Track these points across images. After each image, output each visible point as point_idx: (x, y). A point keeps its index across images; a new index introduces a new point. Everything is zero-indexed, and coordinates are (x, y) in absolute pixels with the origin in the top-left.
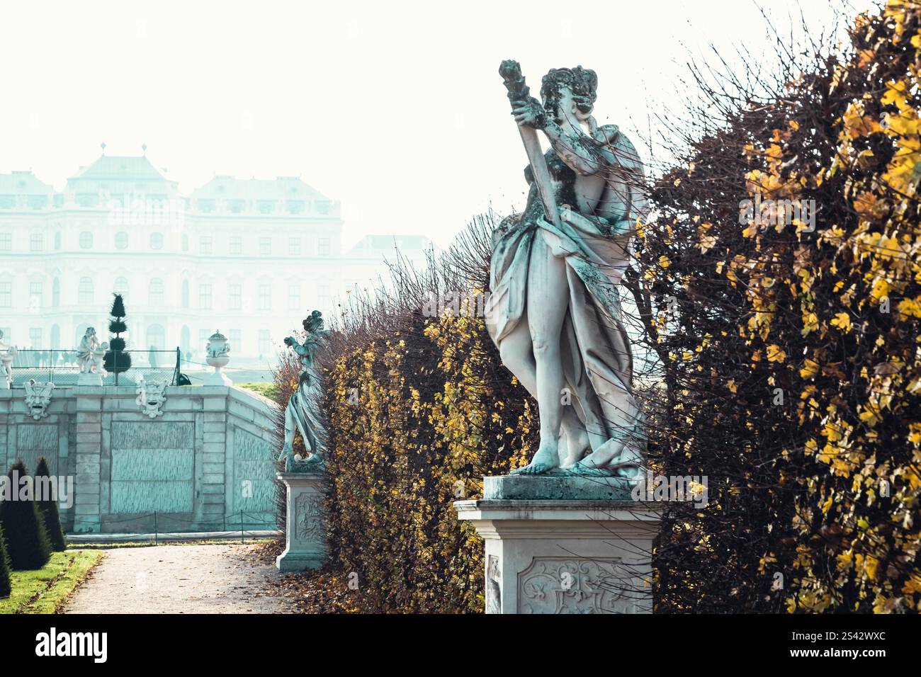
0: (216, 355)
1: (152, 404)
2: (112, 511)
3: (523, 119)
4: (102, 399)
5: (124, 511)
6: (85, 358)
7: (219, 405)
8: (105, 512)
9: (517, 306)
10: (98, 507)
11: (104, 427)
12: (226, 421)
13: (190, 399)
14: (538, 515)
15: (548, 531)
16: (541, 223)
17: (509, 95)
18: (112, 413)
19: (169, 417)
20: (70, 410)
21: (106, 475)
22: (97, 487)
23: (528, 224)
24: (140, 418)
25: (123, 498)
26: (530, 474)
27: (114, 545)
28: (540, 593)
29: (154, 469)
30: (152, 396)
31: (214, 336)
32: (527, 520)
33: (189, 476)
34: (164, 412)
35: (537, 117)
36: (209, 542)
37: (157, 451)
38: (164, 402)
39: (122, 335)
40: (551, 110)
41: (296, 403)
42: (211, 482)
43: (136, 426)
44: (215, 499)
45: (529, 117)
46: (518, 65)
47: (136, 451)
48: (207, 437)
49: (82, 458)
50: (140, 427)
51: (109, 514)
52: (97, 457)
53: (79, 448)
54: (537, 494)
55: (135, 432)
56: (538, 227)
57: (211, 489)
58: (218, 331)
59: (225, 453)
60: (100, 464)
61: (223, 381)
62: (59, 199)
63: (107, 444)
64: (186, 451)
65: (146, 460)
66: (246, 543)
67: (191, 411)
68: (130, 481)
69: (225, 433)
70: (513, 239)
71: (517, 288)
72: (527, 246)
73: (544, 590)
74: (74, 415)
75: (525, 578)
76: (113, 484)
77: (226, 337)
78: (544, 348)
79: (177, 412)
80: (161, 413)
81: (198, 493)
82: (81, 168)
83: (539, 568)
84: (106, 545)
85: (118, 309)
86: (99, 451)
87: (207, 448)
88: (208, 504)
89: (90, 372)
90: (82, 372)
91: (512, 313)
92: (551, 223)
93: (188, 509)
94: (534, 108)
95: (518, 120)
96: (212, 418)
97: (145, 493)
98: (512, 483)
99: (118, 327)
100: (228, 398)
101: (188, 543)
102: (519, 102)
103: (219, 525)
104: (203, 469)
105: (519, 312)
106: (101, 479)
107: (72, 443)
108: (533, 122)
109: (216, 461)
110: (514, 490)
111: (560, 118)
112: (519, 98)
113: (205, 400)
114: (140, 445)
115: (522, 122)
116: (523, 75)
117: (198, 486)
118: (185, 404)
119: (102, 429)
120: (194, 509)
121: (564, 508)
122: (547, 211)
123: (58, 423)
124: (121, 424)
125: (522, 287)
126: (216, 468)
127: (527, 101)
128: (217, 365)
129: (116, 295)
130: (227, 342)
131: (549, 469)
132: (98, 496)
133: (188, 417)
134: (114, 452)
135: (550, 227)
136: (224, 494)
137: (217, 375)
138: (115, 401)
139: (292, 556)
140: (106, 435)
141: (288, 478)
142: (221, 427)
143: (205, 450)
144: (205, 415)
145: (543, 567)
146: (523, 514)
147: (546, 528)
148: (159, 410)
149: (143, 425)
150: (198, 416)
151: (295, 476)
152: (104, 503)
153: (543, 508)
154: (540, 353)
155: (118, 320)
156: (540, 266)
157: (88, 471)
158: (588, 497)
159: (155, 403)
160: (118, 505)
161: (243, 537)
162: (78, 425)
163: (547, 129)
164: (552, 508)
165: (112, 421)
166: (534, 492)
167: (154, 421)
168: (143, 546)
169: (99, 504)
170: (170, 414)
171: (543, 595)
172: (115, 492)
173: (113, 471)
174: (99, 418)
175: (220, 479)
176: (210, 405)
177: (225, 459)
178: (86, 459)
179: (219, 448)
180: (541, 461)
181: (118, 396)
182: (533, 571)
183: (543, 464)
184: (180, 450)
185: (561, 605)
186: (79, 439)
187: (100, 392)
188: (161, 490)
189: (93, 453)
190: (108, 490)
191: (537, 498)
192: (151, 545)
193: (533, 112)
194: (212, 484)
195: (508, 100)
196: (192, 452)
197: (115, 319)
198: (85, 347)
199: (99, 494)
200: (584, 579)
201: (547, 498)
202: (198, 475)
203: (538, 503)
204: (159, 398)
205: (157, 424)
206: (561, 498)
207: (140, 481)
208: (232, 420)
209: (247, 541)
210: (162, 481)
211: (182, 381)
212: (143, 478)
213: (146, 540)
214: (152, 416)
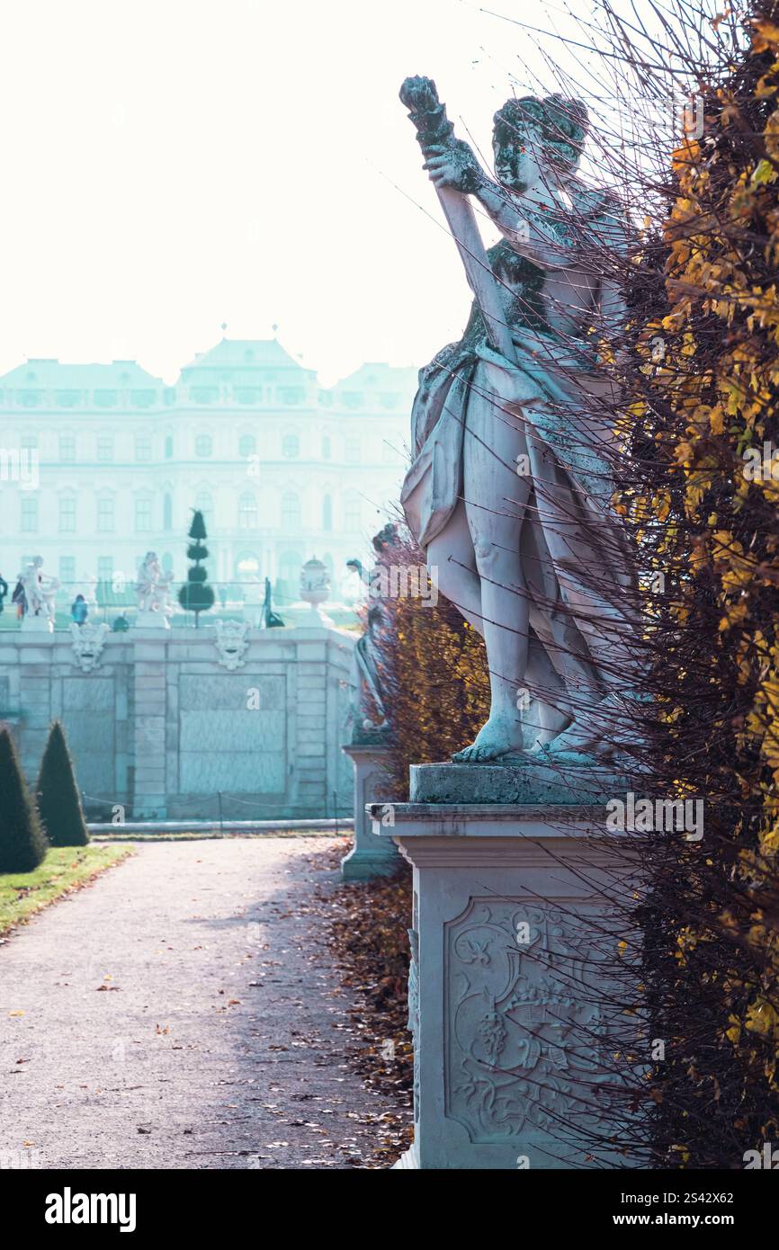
0: (312, 588)
1: (231, 651)
2: (182, 791)
3: (441, 176)
4: (167, 645)
5: (198, 791)
6: (144, 592)
7: (318, 653)
8: (172, 791)
9: (446, 488)
10: (162, 785)
11: (170, 681)
12: (327, 674)
13: (280, 646)
14: (473, 829)
15: (493, 854)
16: (483, 352)
17: (419, 138)
18: (179, 663)
19: (254, 669)
20: (129, 660)
21: (173, 745)
22: (163, 758)
23: (464, 353)
24: (215, 670)
25: (197, 775)
26: (468, 760)
27: (166, 836)
28: (481, 956)
29: (234, 736)
30: (230, 641)
31: (310, 563)
32: (455, 837)
33: (279, 746)
34: (247, 663)
35: (464, 172)
36: (293, 834)
37: (238, 713)
38: (246, 650)
39: (202, 562)
40: (508, 168)
41: (365, 649)
42: (307, 754)
43: (210, 680)
44: (314, 776)
45: (451, 172)
46: (431, 84)
47: (211, 712)
48: (301, 694)
49: (143, 722)
50: (216, 682)
51: (178, 794)
52: (162, 719)
53: (138, 709)
54: (477, 794)
55: (210, 688)
56: (479, 359)
57: (307, 763)
58: (314, 557)
59: (325, 716)
60: (166, 730)
61: (322, 622)
62: (169, 394)
63: (174, 703)
64: (276, 712)
65: (223, 726)
66: (341, 835)
67: (281, 661)
68: (204, 752)
69: (325, 689)
70: (440, 379)
71: (446, 460)
72: (462, 390)
73: (489, 951)
74: (131, 666)
75: (457, 932)
76: (184, 756)
77: (325, 565)
78: (491, 558)
79: (262, 662)
80: (242, 663)
81: (292, 769)
82: (197, 355)
83: (480, 915)
84: (156, 836)
85: (198, 529)
86: (163, 713)
87: (302, 710)
88: (304, 783)
89: (151, 610)
90: (141, 610)
91: (439, 501)
92: (496, 350)
93: (279, 789)
94: (459, 158)
95: (434, 178)
96: (309, 670)
97: (224, 767)
98: (435, 775)
99: (197, 553)
100: (328, 644)
101: (265, 834)
102: (434, 147)
103: (320, 809)
104: (297, 737)
105: (450, 499)
106: (167, 749)
107: (131, 703)
108: (458, 181)
109: (313, 726)
110: (438, 789)
111: (521, 180)
112: (435, 141)
113: (300, 647)
114: (216, 706)
115: (441, 180)
116: (441, 101)
117: (291, 760)
118: (274, 652)
119: (167, 684)
120: (286, 789)
121: (517, 817)
122: (491, 331)
123: (113, 676)
124: (192, 677)
125: (453, 456)
126: (314, 736)
127: (447, 146)
128: (314, 601)
129: (194, 511)
130: (326, 571)
131: (501, 754)
132: (163, 771)
133: (278, 669)
134: (182, 714)
135: (496, 358)
136: (325, 769)
137: (315, 615)
138: (184, 648)
139: (358, 857)
140: (173, 691)
141: (352, 752)
142: (320, 682)
143: (300, 712)
144: (300, 665)
145: (487, 912)
146: (449, 828)
147: (491, 850)
148: (240, 659)
149: (219, 678)
150: (290, 666)
151: (361, 749)
152: (171, 780)
153: (482, 817)
154: (485, 565)
155: (198, 543)
156: (481, 423)
157: (150, 738)
158: (559, 799)
159: (234, 651)
160: (189, 783)
161: (337, 827)
162: (137, 679)
163: (483, 192)
164: (497, 817)
165: (180, 674)
166: (471, 791)
167: (233, 674)
168: (205, 839)
169: (165, 782)
170: (254, 665)
171: (487, 960)
172: (185, 766)
173: (182, 739)
174: (163, 670)
175: (319, 750)
176: (305, 653)
177: (326, 724)
178: (148, 723)
179: (317, 709)
180: (489, 741)
181: (186, 642)
182: (471, 920)
183: (493, 746)
184: (268, 712)
185: (517, 976)
186: (138, 696)
187: (163, 636)
188: (245, 763)
189: (155, 716)
190: (176, 762)
191: (474, 801)
192: (214, 838)
193: (458, 164)
194: (310, 757)
195: (417, 145)
196: (283, 715)
197: (193, 541)
198: (144, 578)
199: (165, 768)
200: (556, 932)
201: (492, 802)
202: (291, 745)
203: (474, 809)
204: (239, 645)
205: (237, 677)
206: (515, 802)
207: (217, 752)
208: (334, 673)
209: (344, 832)
210: (245, 752)
211: (273, 622)
212: (221, 749)
213: (209, 830)
214: (231, 667)
